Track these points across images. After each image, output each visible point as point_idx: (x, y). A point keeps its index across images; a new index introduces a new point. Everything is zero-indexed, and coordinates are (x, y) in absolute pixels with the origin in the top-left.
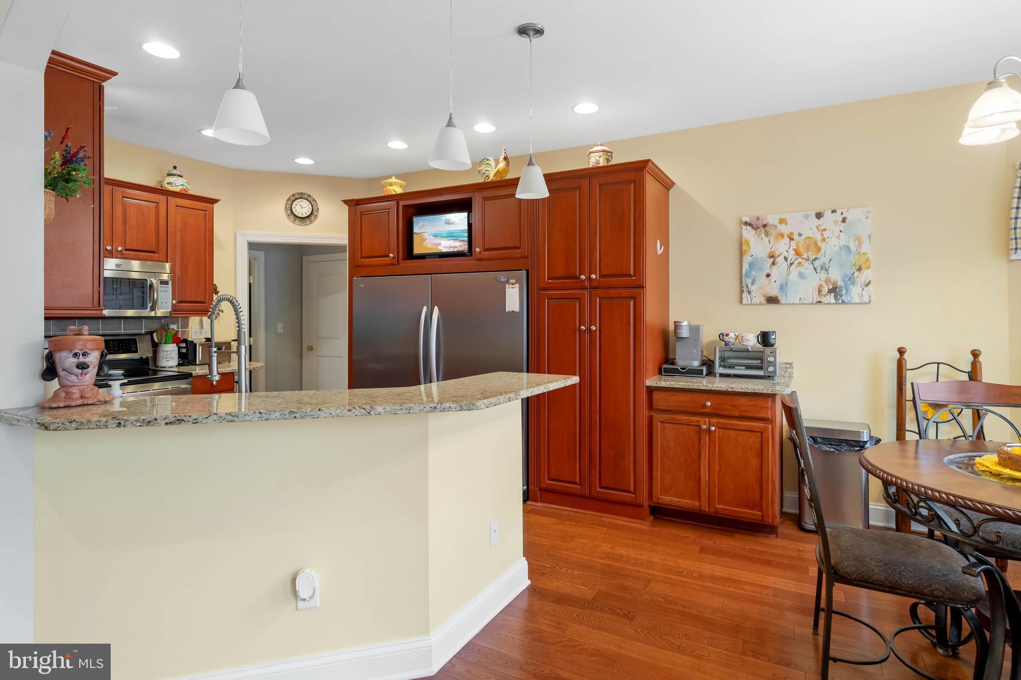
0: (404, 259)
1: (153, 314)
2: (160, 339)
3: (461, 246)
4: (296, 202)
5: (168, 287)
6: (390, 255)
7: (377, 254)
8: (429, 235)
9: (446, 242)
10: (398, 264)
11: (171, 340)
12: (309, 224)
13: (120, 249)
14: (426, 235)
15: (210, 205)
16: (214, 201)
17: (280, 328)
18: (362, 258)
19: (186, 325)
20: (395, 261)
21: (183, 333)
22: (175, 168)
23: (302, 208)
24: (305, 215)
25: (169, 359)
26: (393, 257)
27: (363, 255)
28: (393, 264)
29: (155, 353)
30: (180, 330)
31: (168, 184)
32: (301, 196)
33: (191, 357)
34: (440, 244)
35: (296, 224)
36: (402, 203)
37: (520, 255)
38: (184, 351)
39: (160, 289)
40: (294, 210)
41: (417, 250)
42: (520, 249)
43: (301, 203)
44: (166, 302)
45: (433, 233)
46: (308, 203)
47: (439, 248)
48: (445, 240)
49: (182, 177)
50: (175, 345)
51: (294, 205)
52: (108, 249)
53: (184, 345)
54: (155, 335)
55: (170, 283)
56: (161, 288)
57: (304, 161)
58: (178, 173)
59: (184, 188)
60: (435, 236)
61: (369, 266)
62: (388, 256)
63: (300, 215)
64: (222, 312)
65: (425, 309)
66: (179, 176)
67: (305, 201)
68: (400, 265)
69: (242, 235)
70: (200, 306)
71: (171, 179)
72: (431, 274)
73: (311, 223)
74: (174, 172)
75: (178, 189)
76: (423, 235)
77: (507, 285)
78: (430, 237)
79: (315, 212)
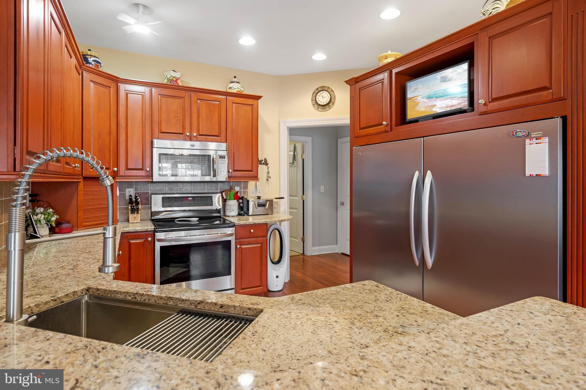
0: (397, 125)
1: (214, 179)
2: (227, 196)
3: (459, 104)
4: (319, 94)
5: (225, 160)
6: (384, 123)
7: (372, 124)
8: (423, 98)
9: (441, 102)
10: (391, 131)
11: (232, 197)
12: (328, 110)
13: (195, 134)
14: (419, 98)
15: (256, 101)
16: (258, 98)
17: (322, 189)
18: (361, 129)
19: (246, 187)
20: (388, 128)
21: (244, 192)
22: (235, 77)
23: (323, 98)
24: (325, 103)
25: (231, 211)
26: (387, 125)
27: (361, 127)
28: (386, 132)
29: (224, 206)
30: (242, 190)
31: (229, 88)
32: (323, 89)
33: (245, 209)
34: (435, 105)
35: (319, 111)
36: (394, 71)
37: (550, 97)
38: (242, 205)
39: (219, 162)
40: (317, 100)
41: (411, 115)
42: (551, 89)
43: (322, 95)
44: (224, 171)
45: (427, 95)
46: (327, 93)
47: (434, 110)
48: (440, 100)
49: (239, 83)
50: (236, 201)
51: (317, 97)
52: (188, 135)
53: (241, 201)
54: (224, 194)
55: (226, 157)
56: (221, 161)
57: (319, 57)
58: (236, 80)
59: (239, 90)
60: (429, 97)
61: (366, 136)
62: (381, 124)
63: (322, 104)
64: (270, 178)
65: (417, 173)
66: (237, 82)
67: (325, 92)
68: (393, 131)
69: (283, 123)
70: (250, 173)
71: (231, 85)
72: (423, 137)
73: (330, 109)
74: (234, 80)
75: (235, 91)
76: (417, 99)
77: (528, 141)
78: (423, 100)
79: (333, 100)
